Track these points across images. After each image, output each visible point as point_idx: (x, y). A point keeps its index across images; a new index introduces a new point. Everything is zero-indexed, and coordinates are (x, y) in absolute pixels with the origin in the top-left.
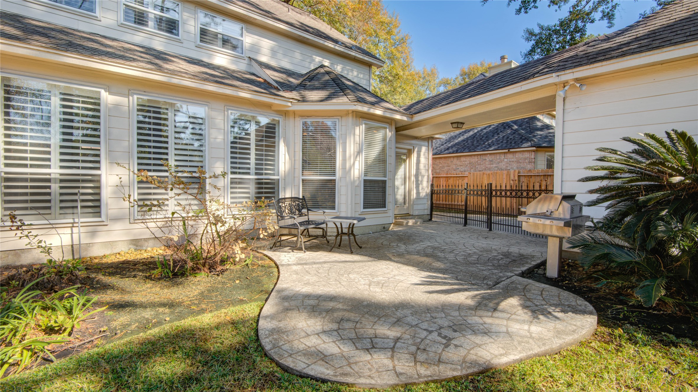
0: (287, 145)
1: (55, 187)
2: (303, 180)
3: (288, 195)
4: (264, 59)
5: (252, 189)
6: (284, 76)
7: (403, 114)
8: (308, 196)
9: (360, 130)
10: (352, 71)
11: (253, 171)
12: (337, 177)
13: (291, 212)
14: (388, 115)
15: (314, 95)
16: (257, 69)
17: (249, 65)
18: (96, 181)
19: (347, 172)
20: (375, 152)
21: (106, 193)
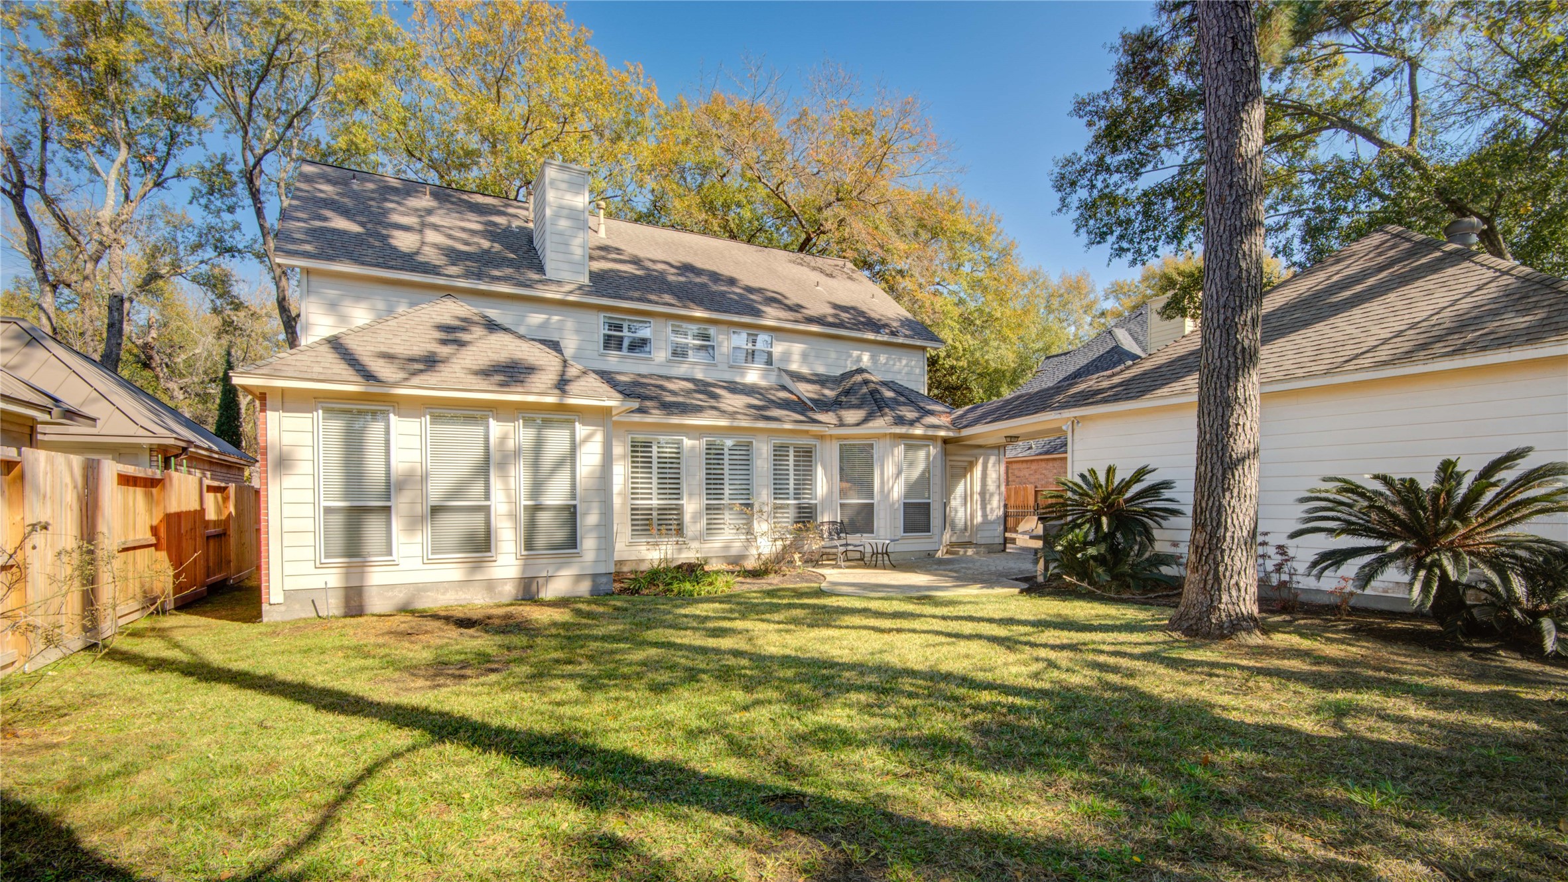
0: (824, 468)
1: (655, 513)
2: (842, 505)
3: (826, 519)
4: (794, 367)
5: (791, 514)
6: (817, 387)
7: (948, 429)
8: (846, 520)
9: (900, 451)
10: (900, 360)
11: (792, 495)
12: (875, 501)
13: (830, 534)
14: (930, 432)
15: (852, 416)
16: (787, 381)
17: (779, 376)
18: (679, 509)
19: (886, 495)
20: (916, 473)
21: (687, 518)
